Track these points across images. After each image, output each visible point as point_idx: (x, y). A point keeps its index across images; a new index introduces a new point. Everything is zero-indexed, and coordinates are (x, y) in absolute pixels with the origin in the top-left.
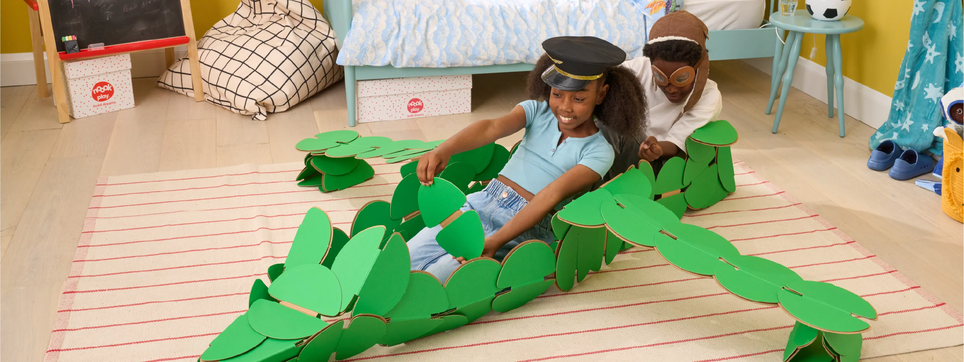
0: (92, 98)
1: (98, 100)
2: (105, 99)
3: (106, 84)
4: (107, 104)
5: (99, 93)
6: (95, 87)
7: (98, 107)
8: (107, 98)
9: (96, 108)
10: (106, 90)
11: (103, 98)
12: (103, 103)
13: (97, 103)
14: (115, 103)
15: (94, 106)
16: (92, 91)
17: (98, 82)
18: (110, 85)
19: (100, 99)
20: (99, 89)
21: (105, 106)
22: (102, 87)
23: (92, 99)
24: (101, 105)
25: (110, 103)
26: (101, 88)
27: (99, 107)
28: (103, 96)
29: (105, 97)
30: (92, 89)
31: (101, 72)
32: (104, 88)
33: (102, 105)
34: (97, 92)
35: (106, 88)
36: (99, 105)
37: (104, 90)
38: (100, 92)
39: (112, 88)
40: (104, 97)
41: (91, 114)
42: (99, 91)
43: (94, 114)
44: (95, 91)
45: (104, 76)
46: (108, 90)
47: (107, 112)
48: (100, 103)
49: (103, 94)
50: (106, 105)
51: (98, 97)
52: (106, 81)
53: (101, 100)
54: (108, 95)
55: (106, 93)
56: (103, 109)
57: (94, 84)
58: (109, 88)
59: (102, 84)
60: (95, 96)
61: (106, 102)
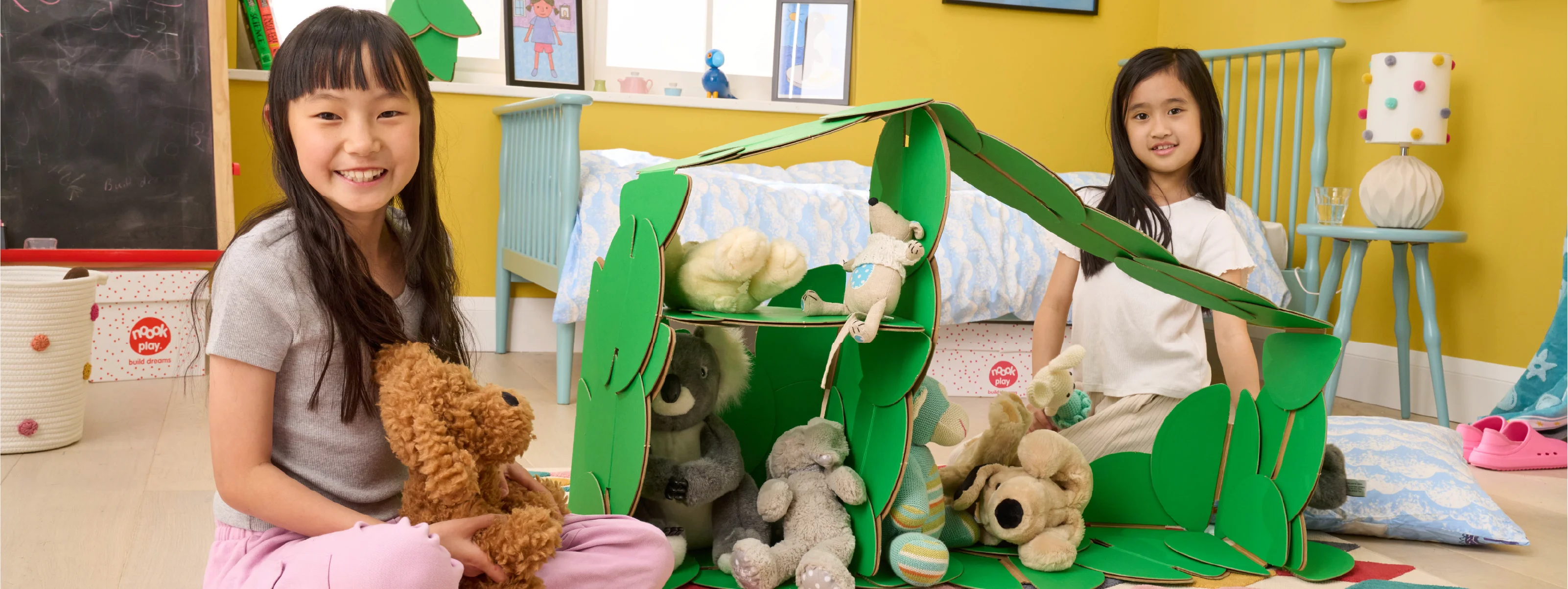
0: (129, 345)
1: (140, 351)
2: (152, 352)
3: (158, 322)
4: (156, 361)
5: (144, 340)
6: (137, 326)
7: (137, 365)
8: (156, 350)
9: (133, 366)
10: (157, 334)
11: (150, 349)
12: (147, 358)
13: (136, 356)
14: (169, 361)
15: (131, 363)
16: (129, 334)
17: (144, 316)
18: (165, 327)
19: (143, 349)
20: (144, 330)
21: (151, 365)
22: (150, 327)
23: (129, 348)
24: (143, 360)
25: (161, 361)
26: (148, 330)
27: (140, 367)
28: (150, 344)
29: (153, 348)
30: (130, 329)
31: (153, 298)
32: (153, 331)
33: (146, 361)
34: (140, 337)
36: (141, 362)
37: (154, 334)
38: (144, 337)
39: (168, 333)
40: (151, 346)
41: (122, 376)
42: (144, 334)
43: (129, 377)
44: (137, 334)
45: (156, 307)
46: (161, 336)
47: (153, 377)
48: (142, 357)
49: (151, 341)
50: (153, 364)
51: (140, 345)
52: (158, 317)
53: (146, 352)
54: (159, 344)
55: (157, 340)
56: (147, 370)
57: (137, 320)
58: (162, 332)
59: (151, 322)
60: (134, 344)
61: (153, 357)
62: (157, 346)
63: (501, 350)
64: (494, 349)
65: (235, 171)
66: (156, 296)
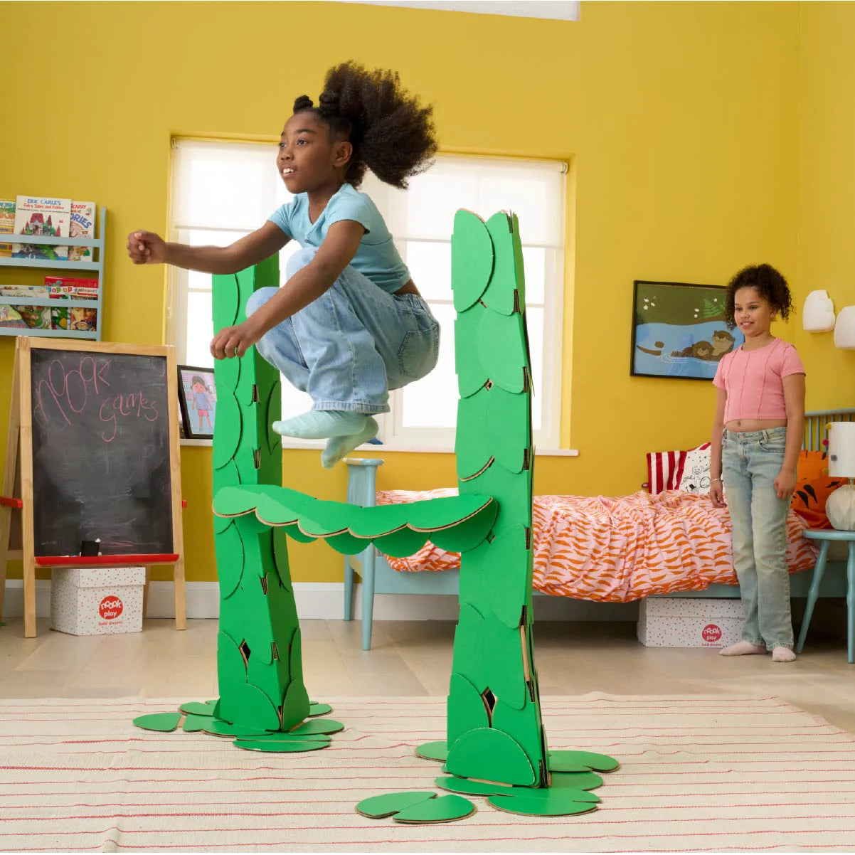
0: (99, 613)
1: (105, 617)
2: (112, 617)
3: (116, 599)
4: (114, 623)
5: (107, 610)
6: (104, 602)
7: (103, 626)
8: (114, 617)
9: (101, 626)
10: (115, 606)
12: (109, 621)
13: (103, 620)
14: (121, 623)
15: (100, 624)
16: (99, 605)
17: (108, 595)
18: (120, 601)
19: (107, 616)
20: (108, 604)
23: (98, 615)
25: (117, 623)
26: (110, 604)
27: (105, 626)
28: (111, 613)
29: (112, 615)
30: (99, 602)
31: (112, 585)
32: (112, 604)
33: (108, 623)
35: (115, 604)
36: (105, 624)
37: (113, 606)
38: (108, 608)
39: (121, 605)
41: (93, 631)
42: (107, 606)
43: (98, 633)
44: (104, 606)
45: (115, 590)
46: (117, 607)
47: (112, 633)
48: (106, 620)
49: (111, 610)
50: (112, 625)
51: (105, 613)
52: (116, 595)
53: (108, 618)
55: (115, 609)
56: (108, 629)
57: (103, 598)
58: (118, 605)
59: (112, 599)
60: (102, 612)
61: (112, 620)
62: (115, 614)
63: (348, 618)
64: (343, 618)
65: (184, 505)
66: (115, 583)
